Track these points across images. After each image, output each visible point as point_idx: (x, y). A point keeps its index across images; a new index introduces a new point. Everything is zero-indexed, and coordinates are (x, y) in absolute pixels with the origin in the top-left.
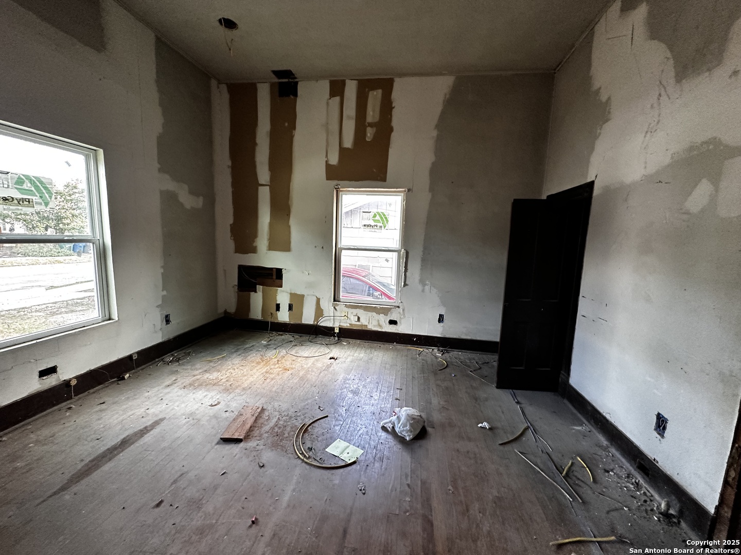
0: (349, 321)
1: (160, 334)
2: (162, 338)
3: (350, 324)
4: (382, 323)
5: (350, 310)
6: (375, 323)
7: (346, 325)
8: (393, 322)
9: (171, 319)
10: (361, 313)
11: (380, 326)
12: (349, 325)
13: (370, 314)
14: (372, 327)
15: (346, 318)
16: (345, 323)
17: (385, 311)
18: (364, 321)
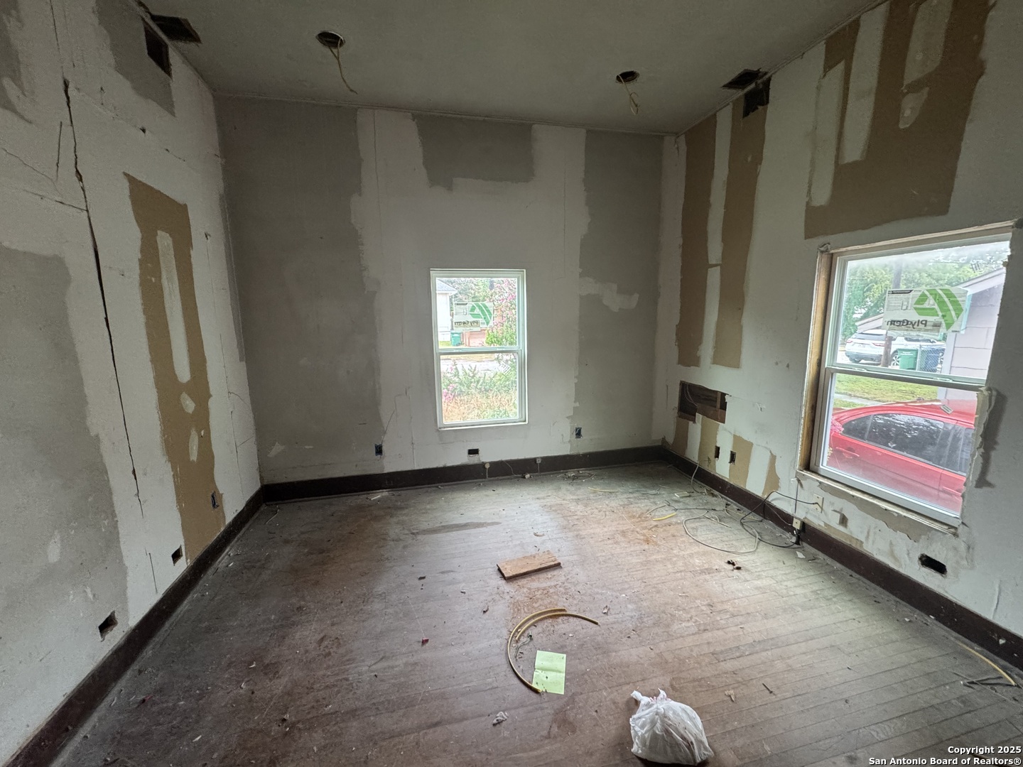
0: (823, 516)
1: (569, 446)
2: (570, 451)
3: (826, 524)
5: (830, 498)
7: (817, 521)
9: (582, 433)
12: (823, 524)
15: (819, 510)
16: (815, 516)
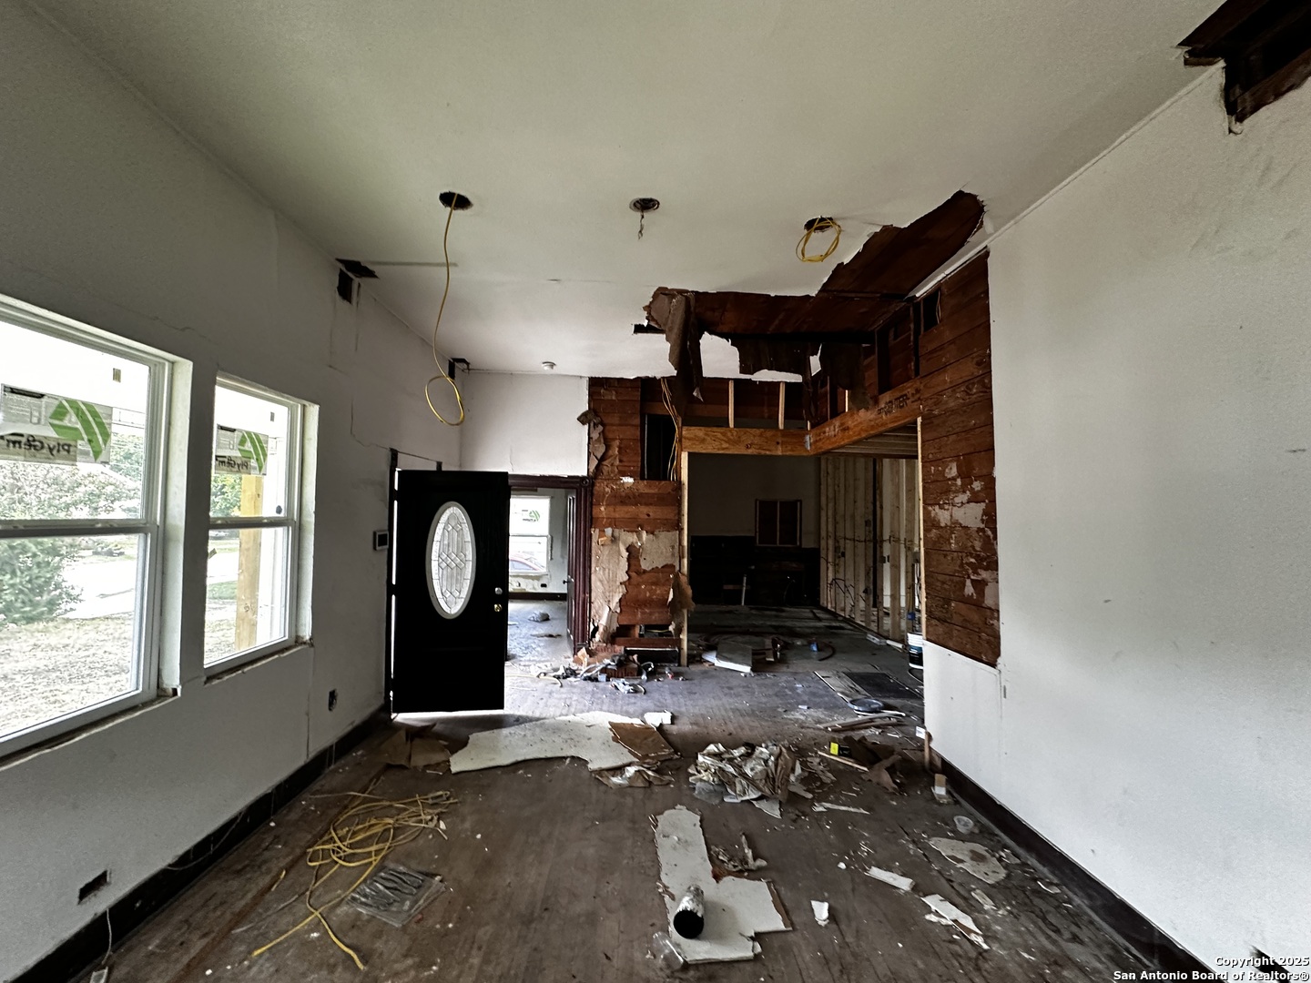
4: (536, 587)
6: (531, 587)
8: (544, 586)
10: (521, 580)
11: (534, 588)
13: (527, 581)
14: (529, 589)
17: (538, 578)
18: (523, 586)
